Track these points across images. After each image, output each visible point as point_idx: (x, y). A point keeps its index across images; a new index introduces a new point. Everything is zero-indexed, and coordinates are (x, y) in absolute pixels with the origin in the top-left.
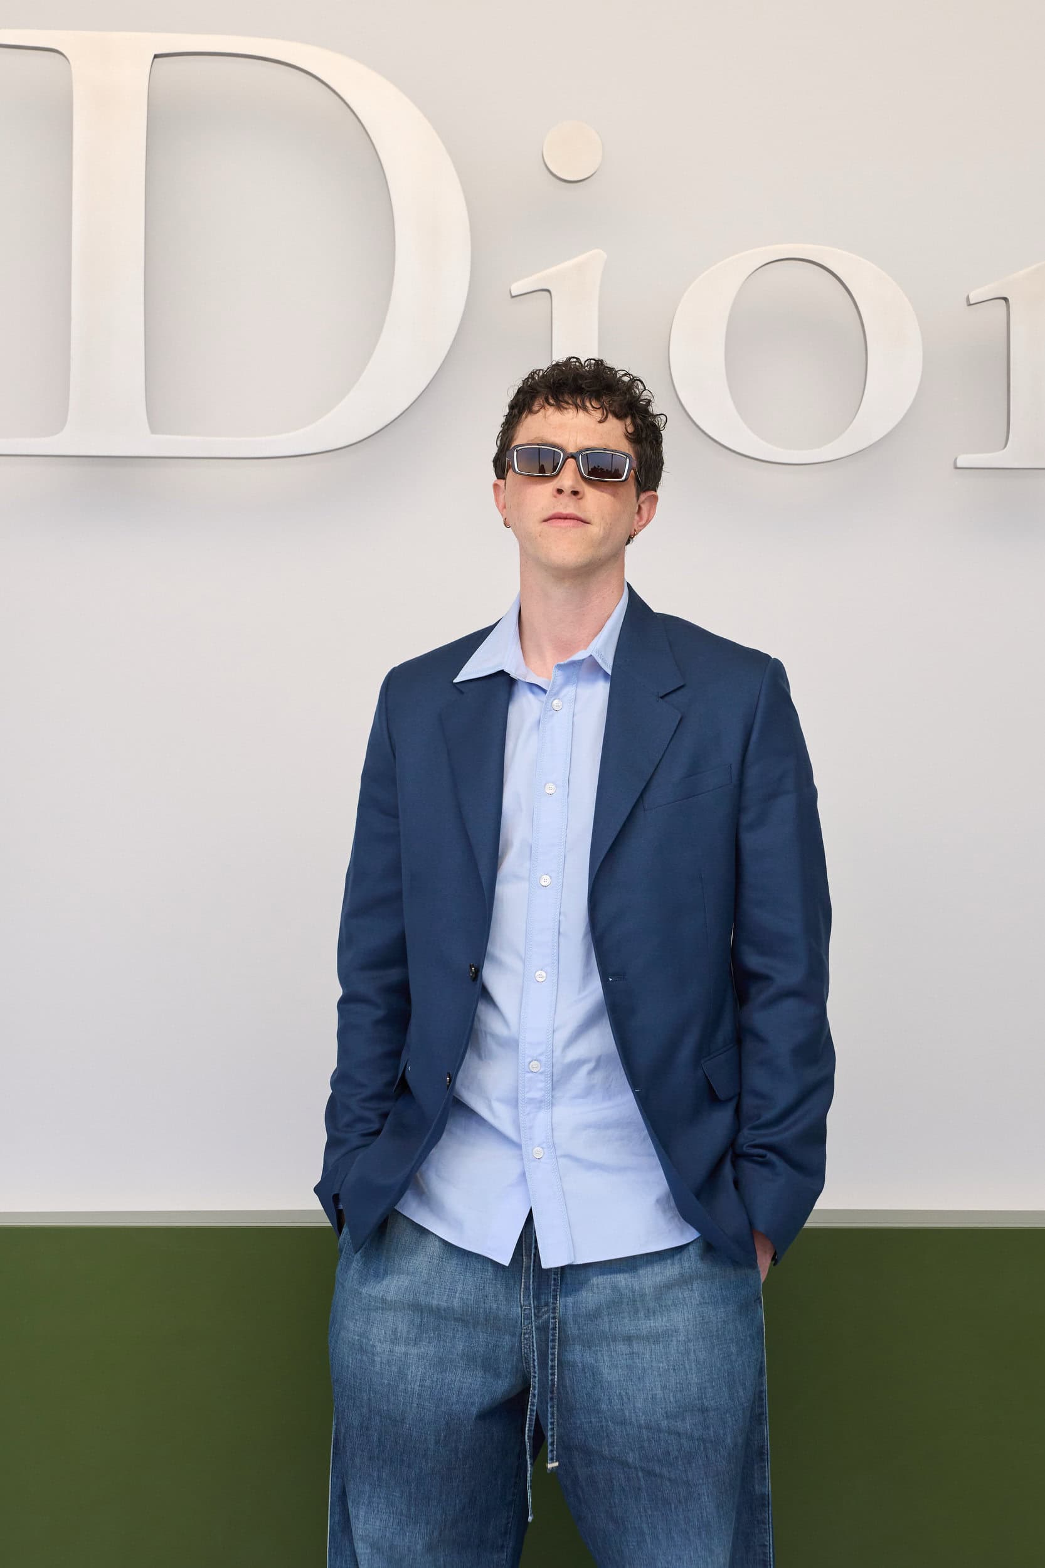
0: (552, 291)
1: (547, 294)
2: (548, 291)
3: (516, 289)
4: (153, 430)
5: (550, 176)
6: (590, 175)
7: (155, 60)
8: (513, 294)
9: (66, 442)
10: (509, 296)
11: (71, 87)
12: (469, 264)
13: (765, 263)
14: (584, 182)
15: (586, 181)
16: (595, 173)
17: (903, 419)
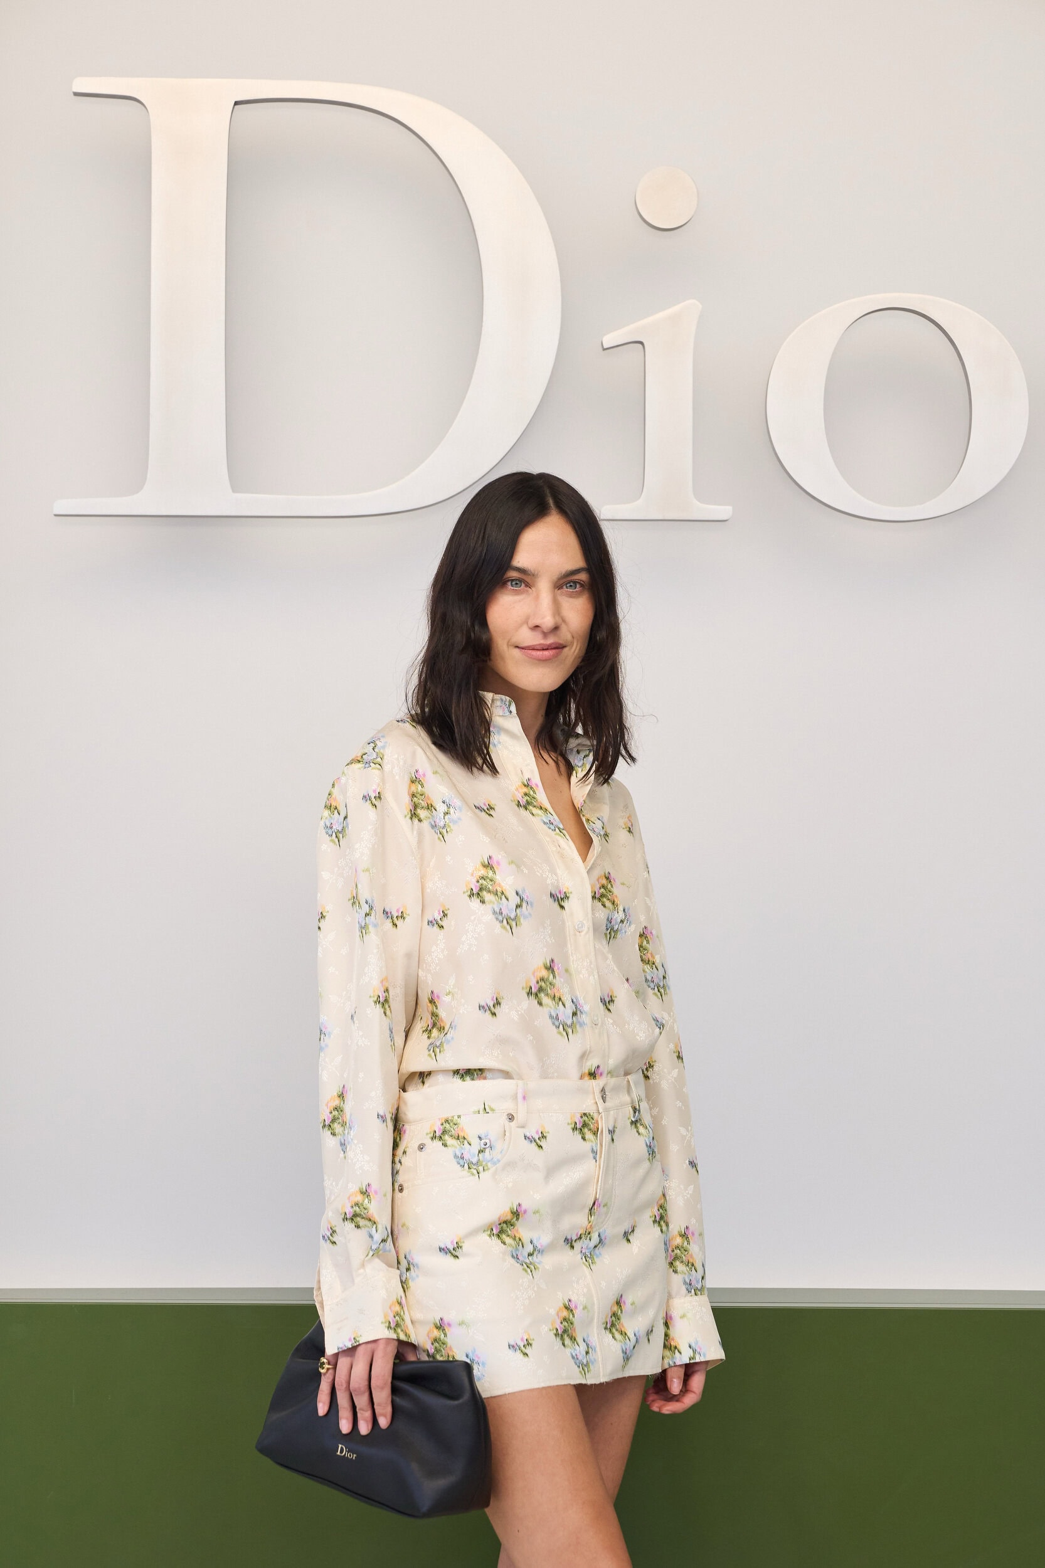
0: (645, 344)
1: (641, 346)
2: (641, 343)
3: (608, 341)
4: (235, 489)
5: (645, 225)
6: (686, 222)
7: (236, 106)
8: (605, 347)
9: (145, 502)
10: (601, 349)
11: (150, 137)
12: (559, 315)
13: (864, 314)
14: (675, 231)
15: (678, 230)
16: (689, 221)
17: (1008, 474)
